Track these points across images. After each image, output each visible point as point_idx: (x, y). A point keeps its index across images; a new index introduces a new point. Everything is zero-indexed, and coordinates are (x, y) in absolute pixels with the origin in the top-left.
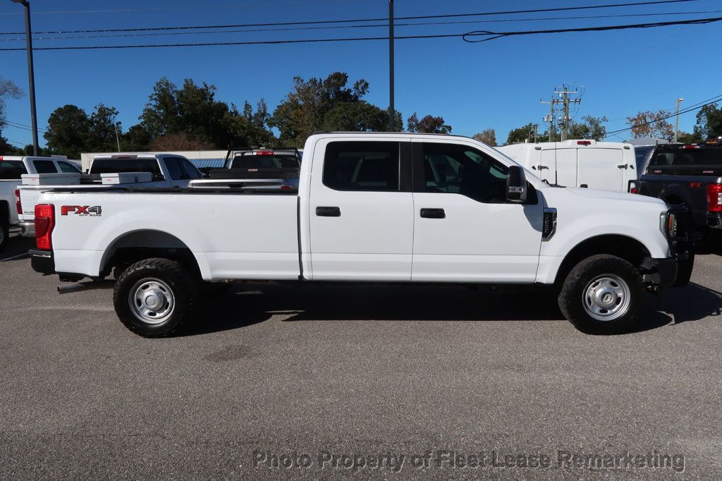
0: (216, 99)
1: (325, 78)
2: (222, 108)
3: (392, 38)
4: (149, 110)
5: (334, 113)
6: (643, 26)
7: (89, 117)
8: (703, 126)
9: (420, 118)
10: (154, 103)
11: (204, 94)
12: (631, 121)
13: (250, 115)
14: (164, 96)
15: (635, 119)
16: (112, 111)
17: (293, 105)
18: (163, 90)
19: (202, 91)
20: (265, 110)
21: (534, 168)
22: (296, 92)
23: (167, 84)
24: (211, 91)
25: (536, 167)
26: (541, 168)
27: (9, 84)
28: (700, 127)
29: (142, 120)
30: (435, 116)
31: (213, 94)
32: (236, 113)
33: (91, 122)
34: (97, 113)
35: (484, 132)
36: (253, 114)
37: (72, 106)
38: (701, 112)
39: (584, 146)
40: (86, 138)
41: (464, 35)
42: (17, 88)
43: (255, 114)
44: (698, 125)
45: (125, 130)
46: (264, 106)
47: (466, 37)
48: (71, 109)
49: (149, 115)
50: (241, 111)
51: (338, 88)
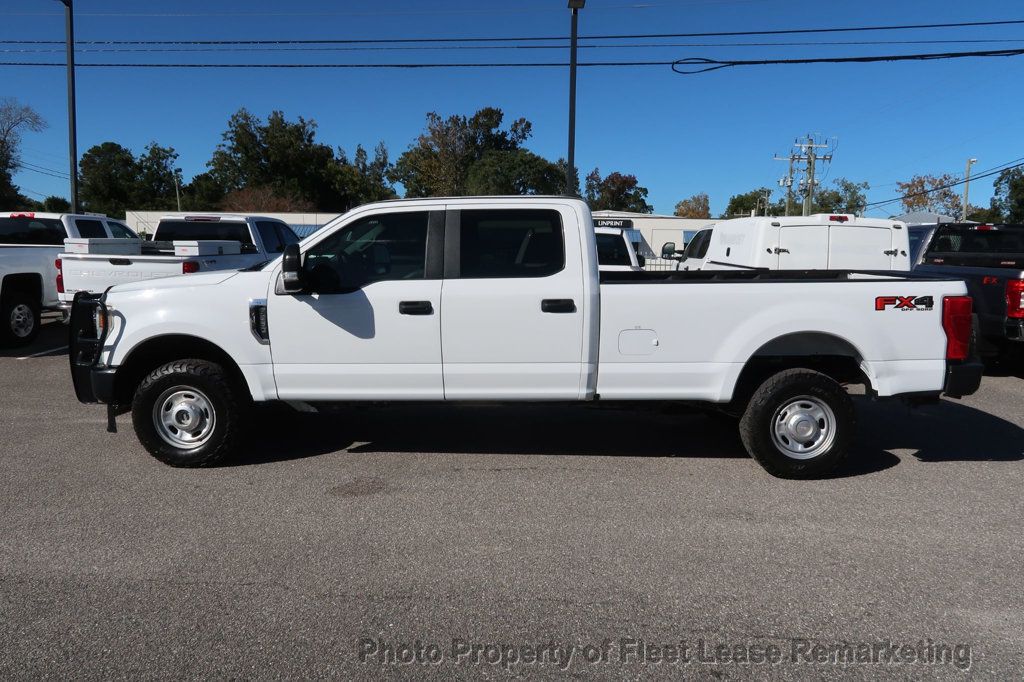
0: (317, 141)
1: (470, 115)
2: (326, 153)
3: (574, 65)
4: (222, 154)
5: (484, 165)
6: (922, 57)
7: (137, 161)
8: (1003, 199)
9: (603, 176)
10: (229, 143)
11: (299, 132)
12: (903, 187)
13: (364, 164)
14: (243, 134)
15: (908, 186)
16: (170, 154)
17: (425, 152)
18: (241, 126)
19: (297, 128)
20: (385, 158)
21: (769, 250)
22: (430, 135)
23: (246, 118)
24: (309, 128)
25: (773, 250)
26: (779, 251)
27: (27, 109)
28: (1000, 200)
29: (212, 167)
30: (625, 173)
31: (313, 134)
32: (344, 161)
33: (140, 168)
34: (148, 154)
35: (694, 198)
36: (368, 163)
37: (113, 144)
38: (1000, 179)
39: (838, 223)
40: (131, 189)
41: (673, 64)
42: (37, 118)
43: (371, 164)
44: (997, 198)
45: (187, 180)
46: (384, 152)
47: (676, 66)
48: (112, 149)
49: (221, 160)
50: (351, 158)
51: (489, 130)
